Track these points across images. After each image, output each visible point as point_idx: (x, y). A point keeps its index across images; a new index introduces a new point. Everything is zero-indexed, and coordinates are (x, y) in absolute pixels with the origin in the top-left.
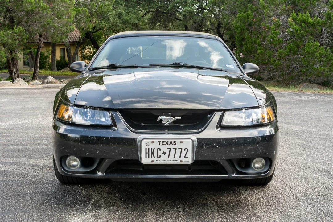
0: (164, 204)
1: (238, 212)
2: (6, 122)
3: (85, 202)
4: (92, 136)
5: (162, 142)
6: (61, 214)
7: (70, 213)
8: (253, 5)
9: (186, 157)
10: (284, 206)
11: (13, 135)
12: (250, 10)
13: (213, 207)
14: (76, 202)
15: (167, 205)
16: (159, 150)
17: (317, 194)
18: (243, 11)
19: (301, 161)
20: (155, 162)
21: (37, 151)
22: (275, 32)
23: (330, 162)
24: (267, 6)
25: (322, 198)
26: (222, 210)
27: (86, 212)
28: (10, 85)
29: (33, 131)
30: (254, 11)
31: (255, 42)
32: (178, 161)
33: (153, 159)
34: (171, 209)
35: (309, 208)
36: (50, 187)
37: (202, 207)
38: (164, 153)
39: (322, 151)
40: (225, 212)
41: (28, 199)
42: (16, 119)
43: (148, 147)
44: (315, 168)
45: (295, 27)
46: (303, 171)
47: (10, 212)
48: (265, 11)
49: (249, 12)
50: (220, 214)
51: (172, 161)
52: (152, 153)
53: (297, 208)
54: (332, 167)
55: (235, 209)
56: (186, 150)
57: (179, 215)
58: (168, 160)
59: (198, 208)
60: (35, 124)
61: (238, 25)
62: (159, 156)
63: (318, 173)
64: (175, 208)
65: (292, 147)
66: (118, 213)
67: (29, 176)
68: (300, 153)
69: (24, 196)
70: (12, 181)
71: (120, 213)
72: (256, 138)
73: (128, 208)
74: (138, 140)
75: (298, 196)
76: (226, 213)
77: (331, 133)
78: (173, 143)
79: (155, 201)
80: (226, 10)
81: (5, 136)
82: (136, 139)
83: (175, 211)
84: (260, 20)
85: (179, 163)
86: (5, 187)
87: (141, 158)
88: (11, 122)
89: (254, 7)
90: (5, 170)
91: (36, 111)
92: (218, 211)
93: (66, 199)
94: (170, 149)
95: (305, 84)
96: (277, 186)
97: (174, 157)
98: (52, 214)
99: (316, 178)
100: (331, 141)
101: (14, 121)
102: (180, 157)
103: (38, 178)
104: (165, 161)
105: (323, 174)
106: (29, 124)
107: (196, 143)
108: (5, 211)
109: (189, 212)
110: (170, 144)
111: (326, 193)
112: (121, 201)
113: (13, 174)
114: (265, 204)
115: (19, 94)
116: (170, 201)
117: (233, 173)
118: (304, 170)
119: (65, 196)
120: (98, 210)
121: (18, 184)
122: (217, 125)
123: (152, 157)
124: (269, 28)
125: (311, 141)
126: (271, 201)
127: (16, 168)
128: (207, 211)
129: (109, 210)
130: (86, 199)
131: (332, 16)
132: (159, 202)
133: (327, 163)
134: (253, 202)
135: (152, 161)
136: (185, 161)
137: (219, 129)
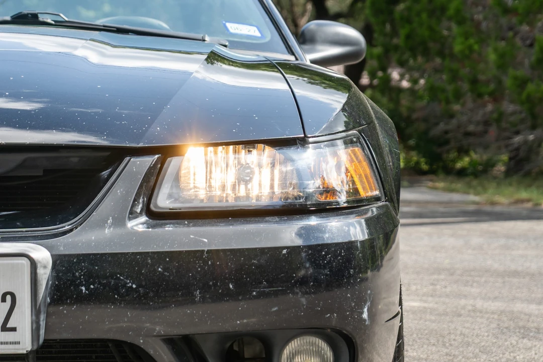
9: (9, 326)
56: (9, 298)
72: (285, 251)
107: (44, 274)
122: (133, 206)
136: (7, 343)
137: (144, 219)
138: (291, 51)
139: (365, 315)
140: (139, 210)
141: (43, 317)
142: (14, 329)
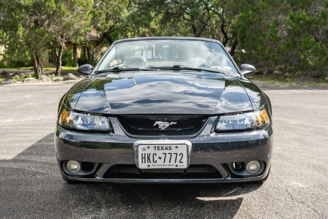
0: (163, 205)
1: (233, 213)
2: (26, 118)
3: (87, 202)
4: (90, 142)
5: (158, 147)
6: (63, 216)
7: (72, 214)
8: (253, 5)
10: (279, 206)
11: (30, 131)
12: (250, 10)
13: (210, 207)
14: (79, 202)
15: (165, 206)
16: (155, 155)
17: (311, 193)
18: (245, 11)
19: (297, 156)
20: (151, 167)
21: (50, 147)
22: (275, 29)
23: (325, 158)
24: (267, 6)
25: (317, 197)
26: (218, 211)
27: (87, 214)
28: (34, 81)
29: (49, 127)
30: (254, 11)
31: (256, 39)
32: (173, 165)
33: (149, 164)
34: (169, 210)
35: (303, 208)
36: (56, 186)
37: (199, 208)
38: (160, 158)
39: (317, 146)
40: (220, 214)
41: (34, 200)
42: (36, 114)
43: (144, 152)
44: (310, 164)
45: (293, 24)
46: (298, 167)
47: (14, 214)
48: (264, 11)
49: (250, 12)
50: (216, 215)
51: (168, 165)
52: (149, 158)
53: (292, 209)
54: (326, 163)
55: (231, 210)
56: (181, 155)
57: (176, 217)
58: (163, 165)
59: (195, 209)
60: (52, 120)
61: (240, 23)
62: (155, 161)
63: (313, 169)
64: (172, 210)
65: (288, 142)
66: (118, 214)
67: (38, 174)
68: (296, 148)
69: (30, 196)
70: (22, 180)
71: (119, 215)
72: (250, 142)
73: (128, 209)
74: (135, 145)
75: (293, 195)
76: (222, 215)
77: (326, 127)
78: (168, 148)
79: (154, 201)
80: (229, 10)
81: (23, 133)
82: (132, 144)
83: (172, 212)
84: (260, 19)
85: (174, 167)
86: (14, 187)
87: (138, 163)
88: (30, 118)
89: (255, 7)
90: (17, 168)
91: (55, 107)
92: (214, 212)
93: (70, 199)
94: (166, 154)
95: (302, 77)
96: (272, 184)
97: (170, 162)
98: (54, 216)
99: (310, 175)
100: (325, 135)
101: (33, 117)
102: (175, 162)
103: (46, 176)
104: (161, 165)
105: (318, 170)
106: (46, 120)
107: (190, 148)
108: (10, 212)
109: (186, 213)
110: (165, 150)
111: (320, 191)
112: (122, 201)
113: (24, 172)
114: (260, 205)
115: (41, 90)
116: (169, 201)
117: (228, 177)
118: (300, 166)
119: (69, 196)
120: (99, 211)
121: (26, 183)
122: (212, 130)
123: (148, 162)
124: (268, 26)
125: (306, 136)
126: (266, 201)
127: (27, 166)
128: (203, 212)
129: (110, 211)
130: (89, 199)
131: (327, 14)
132: (158, 202)
133: (322, 158)
134: (249, 202)
135: (149, 166)
136: (181, 166)
137: (214, 133)
138: (239, 73)
139: (269, 156)
140: (213, 131)
141: (189, 159)
142: (182, 162)
